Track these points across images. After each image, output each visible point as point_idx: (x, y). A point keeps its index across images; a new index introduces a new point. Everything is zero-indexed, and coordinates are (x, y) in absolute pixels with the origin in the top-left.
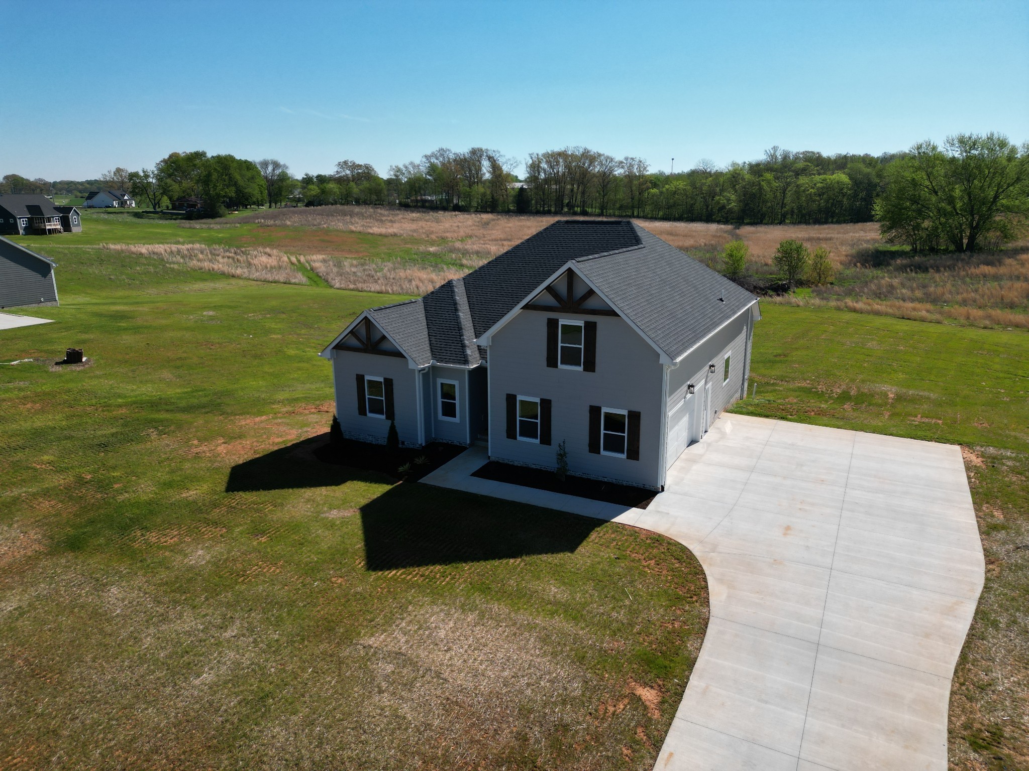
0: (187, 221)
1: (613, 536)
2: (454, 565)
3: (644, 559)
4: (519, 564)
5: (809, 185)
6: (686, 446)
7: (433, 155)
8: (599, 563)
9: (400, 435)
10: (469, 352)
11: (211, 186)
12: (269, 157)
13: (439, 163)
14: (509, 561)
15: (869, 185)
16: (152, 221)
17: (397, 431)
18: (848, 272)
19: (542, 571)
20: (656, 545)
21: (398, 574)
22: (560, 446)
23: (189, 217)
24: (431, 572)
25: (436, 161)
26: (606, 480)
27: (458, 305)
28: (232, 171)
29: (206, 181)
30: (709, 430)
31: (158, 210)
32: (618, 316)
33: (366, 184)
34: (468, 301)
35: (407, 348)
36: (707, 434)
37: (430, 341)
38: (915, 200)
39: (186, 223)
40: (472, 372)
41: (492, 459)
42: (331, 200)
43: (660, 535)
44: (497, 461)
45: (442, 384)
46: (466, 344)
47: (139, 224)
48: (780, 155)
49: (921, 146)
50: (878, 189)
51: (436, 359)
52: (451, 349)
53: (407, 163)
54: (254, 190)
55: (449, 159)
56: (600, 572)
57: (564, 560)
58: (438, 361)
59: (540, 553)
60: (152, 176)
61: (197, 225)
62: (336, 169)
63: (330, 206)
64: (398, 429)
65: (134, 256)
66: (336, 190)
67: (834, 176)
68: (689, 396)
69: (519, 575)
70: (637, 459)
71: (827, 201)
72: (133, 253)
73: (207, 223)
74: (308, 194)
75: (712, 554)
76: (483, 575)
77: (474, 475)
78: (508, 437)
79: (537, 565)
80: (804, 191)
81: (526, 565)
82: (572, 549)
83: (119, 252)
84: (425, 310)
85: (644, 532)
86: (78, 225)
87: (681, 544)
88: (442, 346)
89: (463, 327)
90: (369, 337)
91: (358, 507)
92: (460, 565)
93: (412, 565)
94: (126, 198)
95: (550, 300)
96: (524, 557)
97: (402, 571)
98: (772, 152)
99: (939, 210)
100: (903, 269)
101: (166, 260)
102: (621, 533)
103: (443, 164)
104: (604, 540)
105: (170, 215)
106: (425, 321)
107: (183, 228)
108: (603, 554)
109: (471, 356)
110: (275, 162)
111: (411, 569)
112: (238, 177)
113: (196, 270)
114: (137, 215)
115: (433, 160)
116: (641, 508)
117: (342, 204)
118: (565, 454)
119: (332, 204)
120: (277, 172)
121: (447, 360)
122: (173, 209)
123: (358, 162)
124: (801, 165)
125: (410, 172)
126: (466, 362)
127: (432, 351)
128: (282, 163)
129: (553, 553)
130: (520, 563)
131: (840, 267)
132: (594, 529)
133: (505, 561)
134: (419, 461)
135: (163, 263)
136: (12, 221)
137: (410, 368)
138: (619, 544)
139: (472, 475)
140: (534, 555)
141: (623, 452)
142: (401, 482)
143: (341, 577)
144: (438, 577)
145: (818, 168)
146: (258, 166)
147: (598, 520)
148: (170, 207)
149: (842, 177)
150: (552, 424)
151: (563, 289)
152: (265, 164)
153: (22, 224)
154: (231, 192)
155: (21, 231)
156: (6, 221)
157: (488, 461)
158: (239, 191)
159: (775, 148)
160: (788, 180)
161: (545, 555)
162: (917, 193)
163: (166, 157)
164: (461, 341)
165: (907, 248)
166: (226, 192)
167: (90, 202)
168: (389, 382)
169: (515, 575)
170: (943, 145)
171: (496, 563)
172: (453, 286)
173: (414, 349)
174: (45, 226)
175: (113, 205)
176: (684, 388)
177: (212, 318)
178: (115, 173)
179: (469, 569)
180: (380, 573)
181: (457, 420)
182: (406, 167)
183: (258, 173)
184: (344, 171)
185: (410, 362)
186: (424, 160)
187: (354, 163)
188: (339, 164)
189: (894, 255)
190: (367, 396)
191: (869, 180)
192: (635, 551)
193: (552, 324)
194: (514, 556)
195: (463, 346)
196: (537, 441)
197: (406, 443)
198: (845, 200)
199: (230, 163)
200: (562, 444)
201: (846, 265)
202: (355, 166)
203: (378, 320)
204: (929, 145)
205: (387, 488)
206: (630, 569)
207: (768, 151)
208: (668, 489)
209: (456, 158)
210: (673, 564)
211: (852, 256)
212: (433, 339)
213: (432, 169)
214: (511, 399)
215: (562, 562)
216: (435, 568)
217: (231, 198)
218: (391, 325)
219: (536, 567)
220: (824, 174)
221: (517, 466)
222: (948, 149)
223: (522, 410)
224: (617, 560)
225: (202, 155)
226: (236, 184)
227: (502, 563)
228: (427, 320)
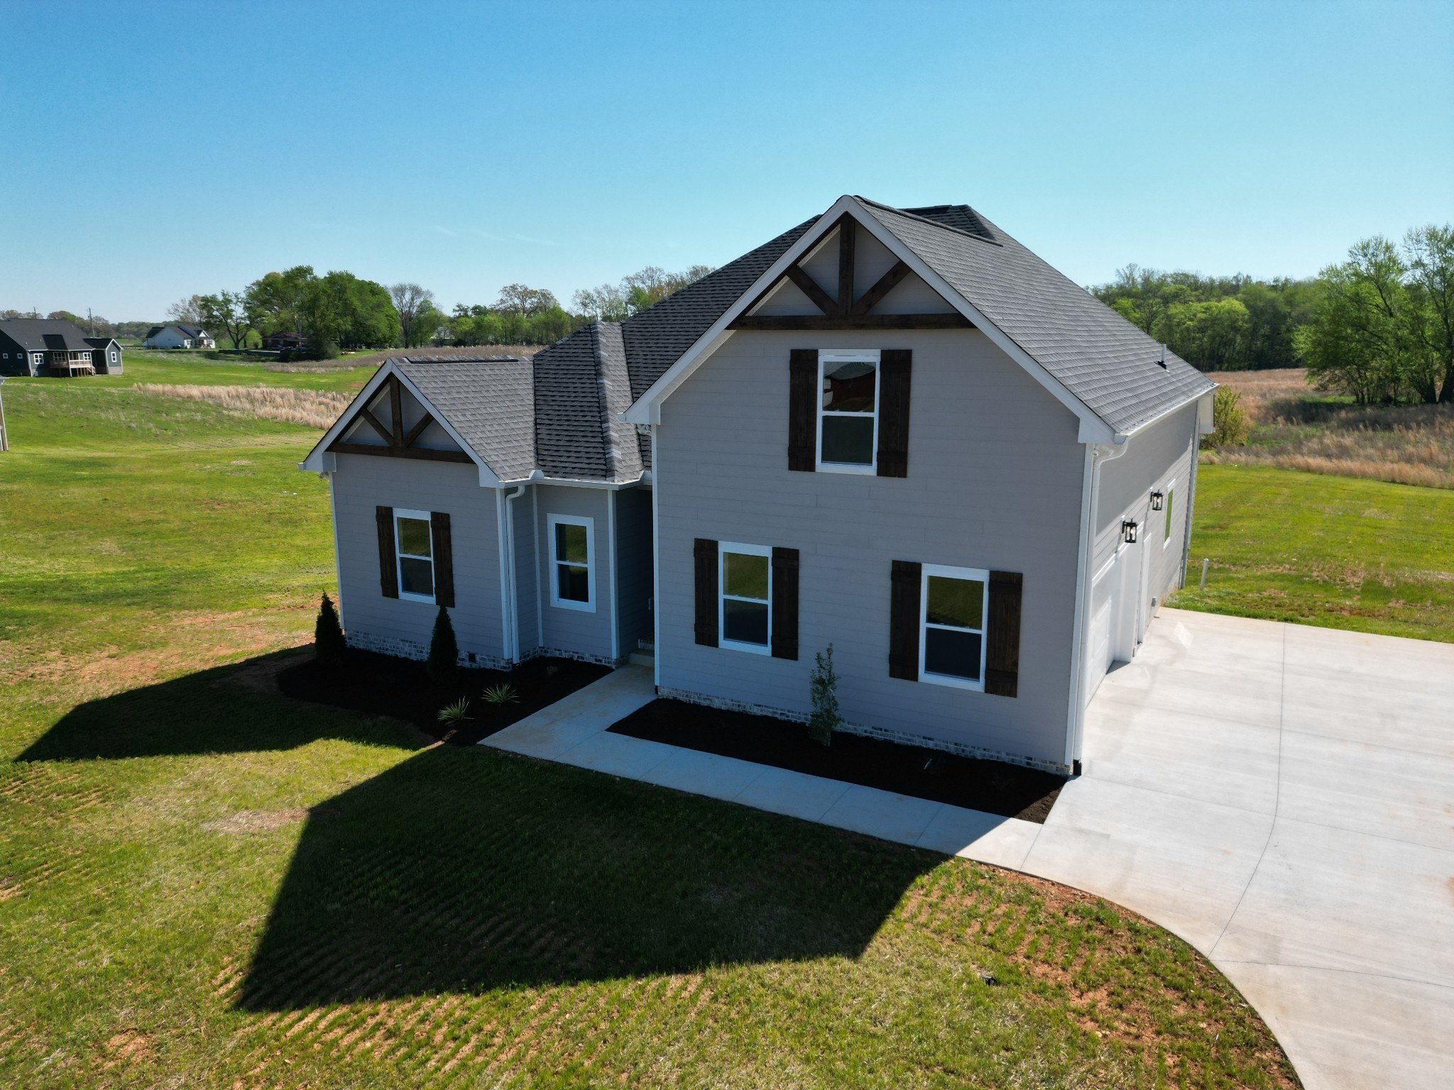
0: (280, 364)
1: (969, 902)
2: (499, 993)
3: (1075, 985)
4: (694, 998)
5: (1185, 316)
6: (1105, 670)
7: (638, 277)
8: (939, 997)
9: (459, 638)
10: (616, 453)
11: (318, 314)
12: (407, 280)
13: (646, 288)
14: (664, 986)
15: (1275, 317)
16: (230, 363)
17: (454, 628)
18: (1263, 430)
19: (763, 1023)
20: (1097, 934)
21: (322, 1025)
22: (819, 658)
23: (284, 358)
24: (422, 1021)
25: (641, 286)
26: (931, 744)
27: (604, 366)
28: (349, 294)
29: (310, 307)
30: (1144, 641)
31: (241, 348)
32: (970, 325)
33: (541, 316)
34: (628, 363)
35: (477, 441)
36: (1142, 646)
37: (537, 434)
38: (1360, 326)
39: (278, 366)
40: (624, 495)
41: (665, 692)
42: (491, 338)
43: (1100, 903)
44: (675, 699)
45: (560, 528)
46: (612, 438)
47: (210, 366)
48: (1140, 276)
49: (1368, 245)
50: (1289, 320)
51: (545, 469)
52: (579, 449)
53: (600, 287)
54: (381, 325)
55: (660, 282)
56: (943, 1034)
57: (830, 984)
58: (547, 473)
59: (760, 959)
60: (235, 301)
61: (292, 367)
62: (500, 296)
63: (488, 346)
64: (456, 625)
65: (179, 399)
66: (499, 325)
67: (1223, 303)
68: (1124, 547)
69: (690, 1039)
70: (1012, 692)
71: (1213, 338)
72: (179, 396)
73: (308, 366)
74: (459, 329)
75: (1273, 969)
76: (580, 1036)
77: (617, 728)
78: (700, 640)
79: (748, 1001)
80: (1179, 324)
81: (715, 999)
82: (854, 948)
83: (157, 394)
84: (535, 378)
85: (1054, 890)
86: (118, 364)
87: (1169, 934)
88: (561, 443)
89: (609, 405)
90: (398, 423)
91: (307, 806)
92: (515, 996)
93: (372, 995)
94: (202, 335)
95: (800, 303)
96: (712, 972)
97: (338, 1013)
98: (1128, 273)
99: (1398, 339)
100: (1350, 425)
101: (225, 406)
102: (990, 893)
103: (652, 289)
104: (944, 917)
105: (257, 356)
106: (531, 397)
107: (273, 371)
108: (947, 965)
109: (620, 461)
110: (414, 288)
111: (367, 1009)
112: (356, 303)
113: (268, 419)
114: (211, 355)
115: (638, 284)
116: (1030, 819)
117: (506, 344)
118: (831, 680)
119: (492, 344)
120: (418, 302)
121: (567, 470)
122: (264, 348)
123: (532, 287)
124: (1171, 288)
125: (603, 299)
126: (608, 472)
127: (537, 454)
128: (424, 289)
129: (797, 959)
130: (700, 989)
131: (1251, 423)
132: (912, 880)
133: (652, 983)
134: (495, 696)
135: (220, 409)
136: (20, 356)
137: (482, 485)
138: (990, 929)
139: (608, 730)
140: (740, 963)
141: (975, 676)
142: (440, 743)
143: (142, 1032)
144: (438, 1038)
145: (1196, 293)
146: (392, 294)
147: (924, 852)
148: (260, 346)
149: (1235, 305)
150: (800, 608)
151: (828, 275)
152: (401, 290)
153: (34, 361)
154: (346, 324)
155: (33, 371)
156: (12, 356)
157: (654, 698)
158: (358, 324)
159: (1132, 267)
160: (1154, 309)
161: (774, 966)
162: (1363, 314)
163: (261, 278)
164: (602, 433)
165: (1349, 399)
166: (339, 325)
167: (151, 341)
168: (441, 522)
169: (677, 1040)
170: (1403, 242)
171: (625, 988)
172: (597, 332)
173: (495, 446)
174: (68, 364)
175: (183, 345)
176: (1114, 528)
177: (241, 469)
178: (191, 304)
179: (544, 1010)
180: (269, 1019)
181: (589, 607)
182: (599, 293)
183: (388, 299)
184: (511, 299)
185: (483, 472)
186: (625, 283)
187: (526, 289)
188: (505, 290)
189: (1331, 407)
190: (399, 555)
191: (1274, 307)
192: (1041, 956)
193: (803, 363)
194: (682, 968)
195: (606, 442)
196: (766, 650)
197: (478, 658)
198: (1239, 339)
199: (347, 282)
200: (824, 655)
201: (1263, 420)
202: (527, 294)
203: (415, 380)
204: (1381, 243)
205: (398, 756)
206: (1039, 1023)
207: (1121, 271)
208: (1090, 771)
209: (670, 282)
210: (1166, 1005)
211: (1267, 408)
212: (543, 430)
213: (636, 296)
214: (705, 551)
215: (826, 990)
216: (440, 1004)
217: (347, 333)
218: (449, 393)
219: (746, 1009)
220: (1207, 300)
221: (720, 711)
222: (1411, 248)
223: (730, 573)
224: (994, 989)
225: (306, 271)
226: (353, 312)
227: (642, 990)
228: (535, 395)
